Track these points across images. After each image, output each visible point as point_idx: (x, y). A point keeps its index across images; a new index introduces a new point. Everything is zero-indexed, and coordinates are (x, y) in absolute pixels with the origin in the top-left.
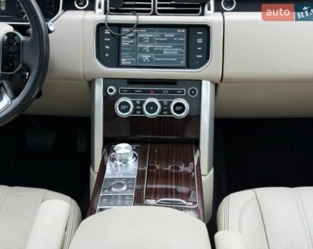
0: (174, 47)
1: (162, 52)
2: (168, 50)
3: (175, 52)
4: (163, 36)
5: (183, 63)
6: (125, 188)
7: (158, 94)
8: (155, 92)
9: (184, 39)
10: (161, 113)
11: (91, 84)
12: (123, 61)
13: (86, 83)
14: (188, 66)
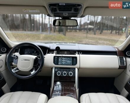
1: (68, 62)
3: (70, 62)
5: (71, 64)
6: (59, 92)
7: (66, 71)
8: (66, 70)
9: (71, 59)
10: (67, 75)
11: (52, 68)
12: (59, 64)
13: (51, 68)
14: (72, 65)
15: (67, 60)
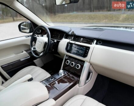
0: (82, 51)
1: (79, 51)
2: (80, 51)
3: (82, 52)
4: (80, 48)
8: (75, 61)
10: (74, 66)
15: (79, 49)
